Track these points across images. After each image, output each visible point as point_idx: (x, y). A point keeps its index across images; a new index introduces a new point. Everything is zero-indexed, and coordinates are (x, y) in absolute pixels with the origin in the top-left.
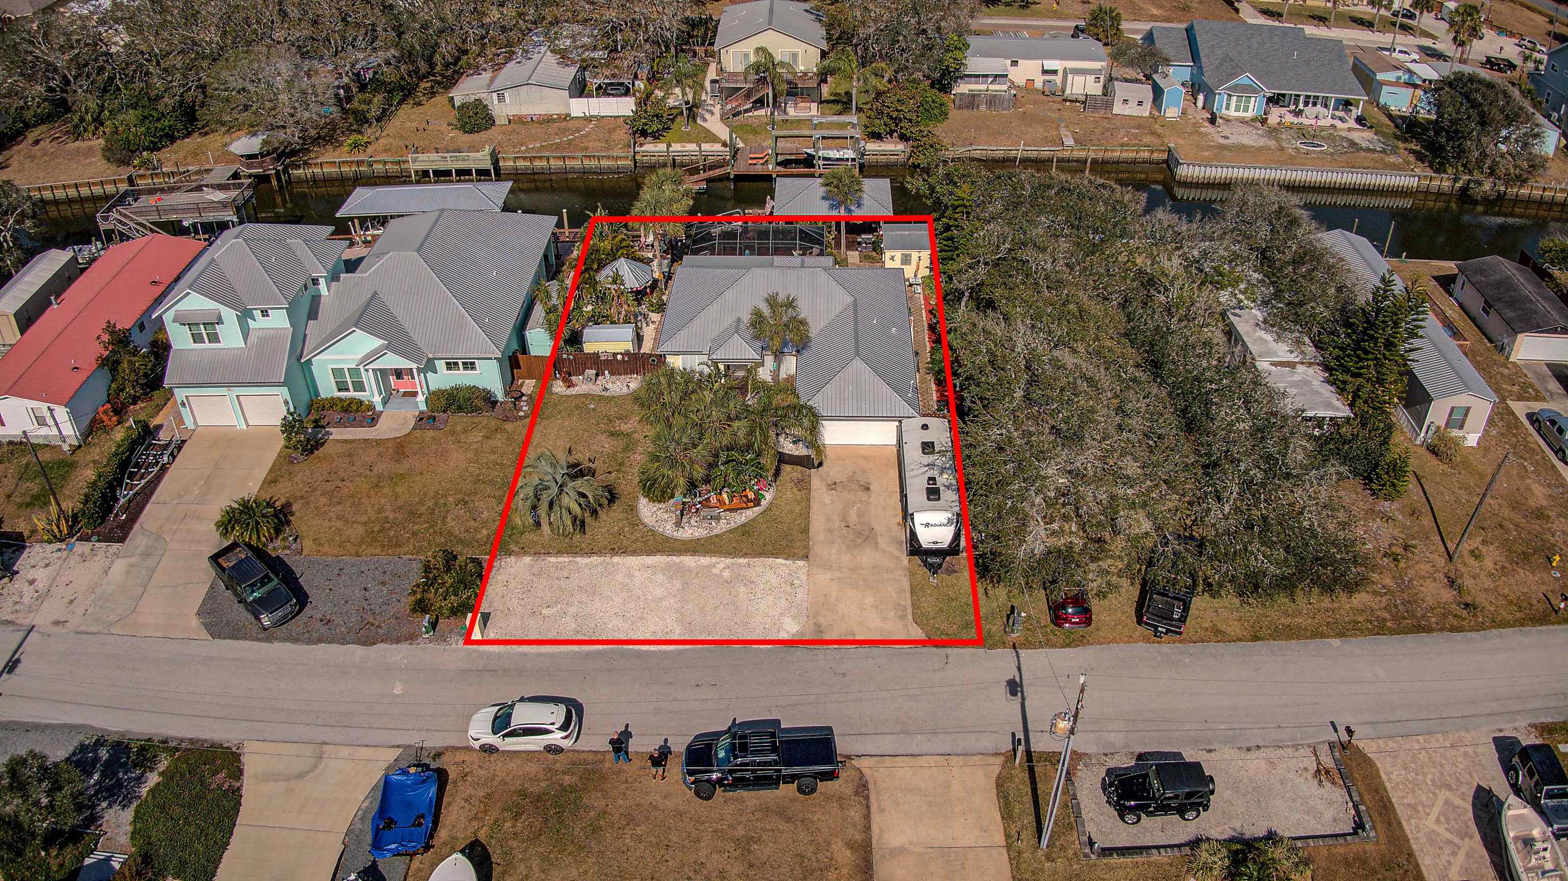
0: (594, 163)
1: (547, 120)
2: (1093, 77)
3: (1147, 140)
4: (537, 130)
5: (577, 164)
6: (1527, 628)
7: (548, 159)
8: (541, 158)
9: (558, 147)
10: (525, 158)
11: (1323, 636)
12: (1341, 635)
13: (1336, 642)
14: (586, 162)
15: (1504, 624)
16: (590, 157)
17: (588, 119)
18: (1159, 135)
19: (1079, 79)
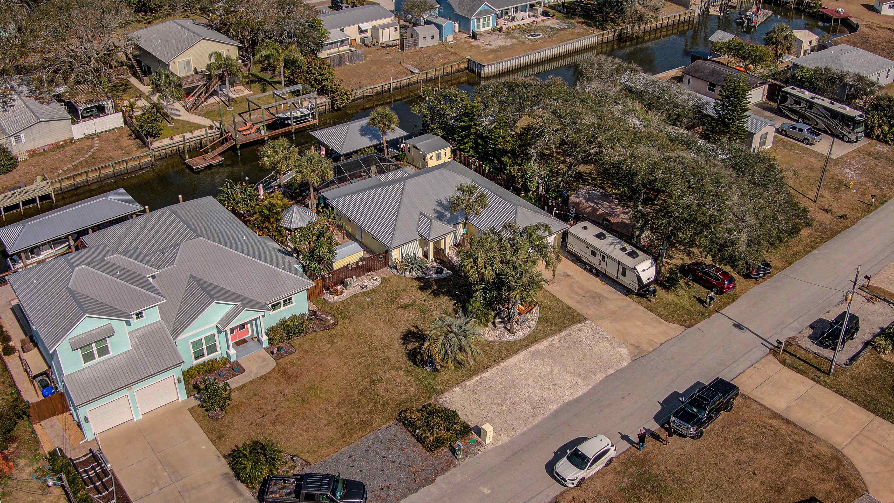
0: (123, 166)
1: (57, 147)
2: (393, 28)
3: (452, 58)
4: (58, 156)
5: (110, 170)
6: (868, 216)
7: (87, 173)
8: (81, 174)
9: (87, 163)
10: (68, 178)
11: (809, 252)
12: (814, 248)
13: (815, 251)
14: (117, 168)
15: (859, 218)
16: (119, 162)
17: (90, 137)
18: (456, 54)
19: (386, 31)
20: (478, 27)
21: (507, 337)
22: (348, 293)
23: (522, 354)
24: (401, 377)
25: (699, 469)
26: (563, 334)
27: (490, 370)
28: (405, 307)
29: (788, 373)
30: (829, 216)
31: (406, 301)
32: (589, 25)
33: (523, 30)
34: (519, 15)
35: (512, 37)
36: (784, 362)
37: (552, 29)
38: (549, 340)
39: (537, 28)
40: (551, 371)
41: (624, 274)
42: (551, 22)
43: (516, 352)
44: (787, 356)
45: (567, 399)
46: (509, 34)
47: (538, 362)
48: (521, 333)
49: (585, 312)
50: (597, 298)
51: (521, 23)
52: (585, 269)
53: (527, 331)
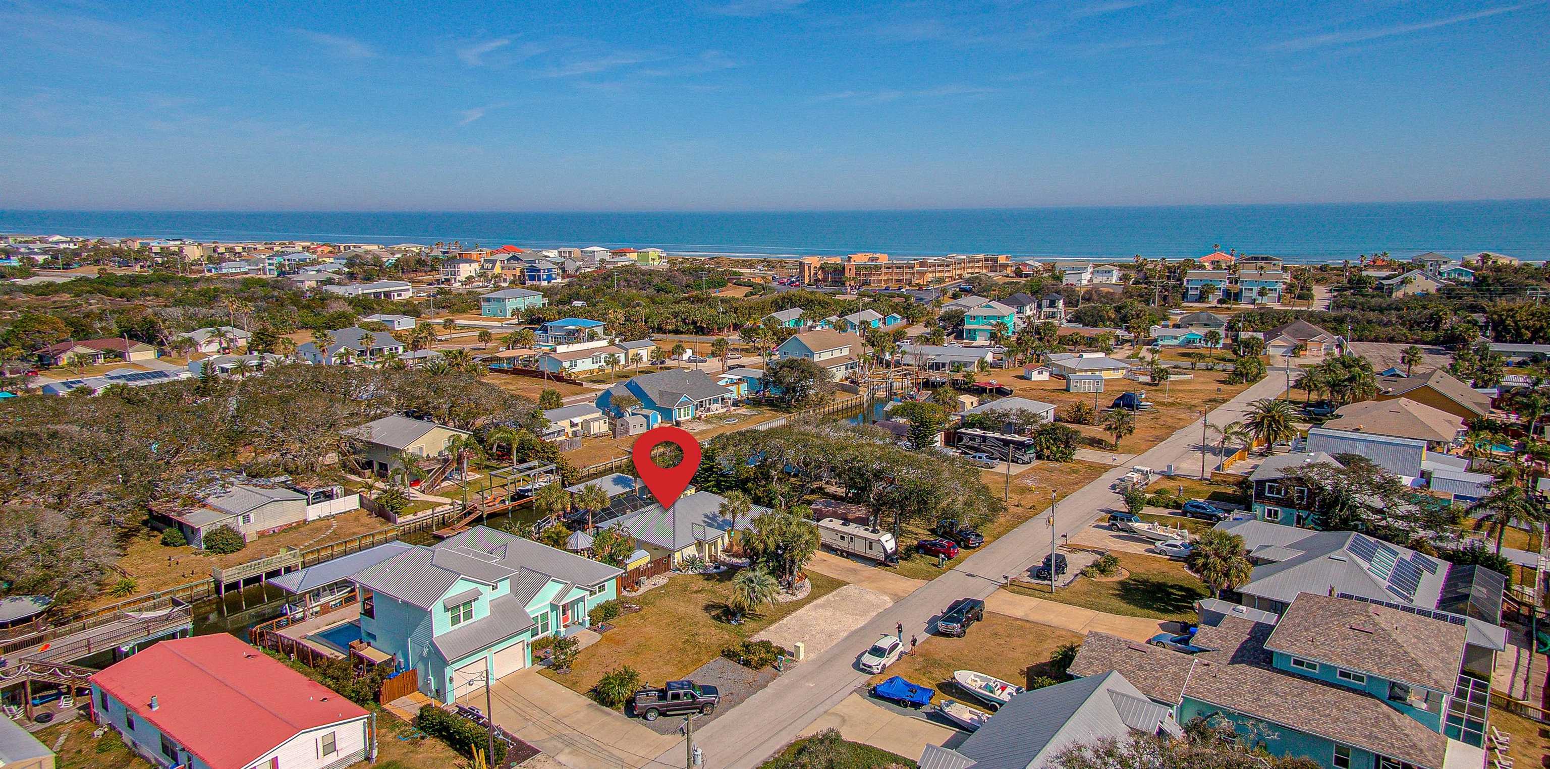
2: (603, 420)
19: (596, 424)
20: (680, 417)
21: (790, 598)
22: (642, 590)
23: (807, 607)
24: (713, 630)
25: (970, 652)
26: (834, 593)
27: (785, 619)
28: (697, 592)
29: (1018, 597)
30: (1020, 508)
31: (696, 588)
32: (776, 411)
33: (720, 417)
34: (714, 407)
35: (711, 423)
36: (1013, 591)
37: (745, 415)
38: (825, 597)
39: (731, 416)
40: (834, 614)
41: (871, 548)
42: (743, 411)
43: (802, 606)
44: (1015, 587)
45: (853, 629)
46: (708, 421)
47: (821, 610)
48: (801, 595)
49: (846, 580)
50: (854, 571)
51: (717, 412)
52: (837, 555)
53: (806, 594)
